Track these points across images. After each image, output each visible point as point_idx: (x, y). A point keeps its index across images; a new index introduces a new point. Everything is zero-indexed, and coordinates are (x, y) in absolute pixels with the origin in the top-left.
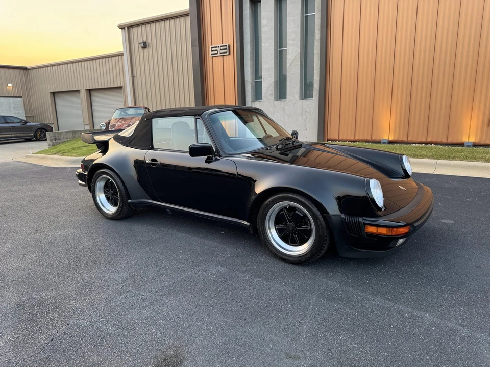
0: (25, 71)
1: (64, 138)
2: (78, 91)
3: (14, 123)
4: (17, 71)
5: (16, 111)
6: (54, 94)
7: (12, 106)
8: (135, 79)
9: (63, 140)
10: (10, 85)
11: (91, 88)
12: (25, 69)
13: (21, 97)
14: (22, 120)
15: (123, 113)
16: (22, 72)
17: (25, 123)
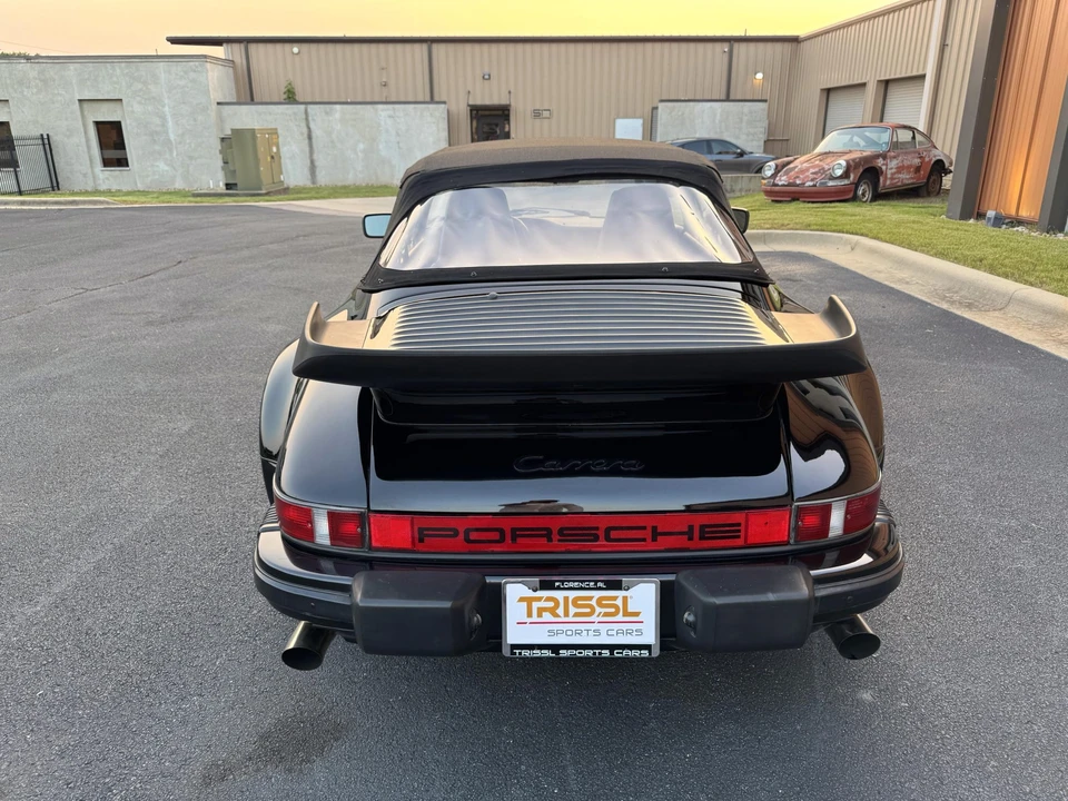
0: (794, 44)
1: (741, 190)
2: (863, 85)
3: (727, 153)
4: (778, 46)
5: (752, 130)
6: (828, 91)
7: (745, 118)
8: (947, 50)
9: (738, 194)
10: (760, 76)
11: (887, 78)
12: (795, 40)
13: (766, 101)
14: (738, 148)
15: (856, 139)
16: (787, 46)
17: (742, 154)
